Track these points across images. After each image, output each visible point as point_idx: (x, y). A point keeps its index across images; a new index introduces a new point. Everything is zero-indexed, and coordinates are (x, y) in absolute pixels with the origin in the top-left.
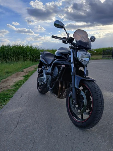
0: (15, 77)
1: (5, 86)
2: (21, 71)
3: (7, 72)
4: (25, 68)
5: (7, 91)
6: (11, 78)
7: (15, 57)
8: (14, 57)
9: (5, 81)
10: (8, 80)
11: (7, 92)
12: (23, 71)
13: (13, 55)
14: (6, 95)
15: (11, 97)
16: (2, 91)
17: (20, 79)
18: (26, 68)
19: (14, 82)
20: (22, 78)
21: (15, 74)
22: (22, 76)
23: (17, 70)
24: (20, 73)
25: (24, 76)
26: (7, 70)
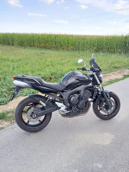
0: (117, 74)
2: (128, 69)
10: (107, 75)
17: (118, 77)
19: (111, 79)
20: (121, 77)
21: (119, 71)
22: (123, 74)
23: (126, 67)
24: (125, 70)
25: (124, 75)
26: (116, 65)
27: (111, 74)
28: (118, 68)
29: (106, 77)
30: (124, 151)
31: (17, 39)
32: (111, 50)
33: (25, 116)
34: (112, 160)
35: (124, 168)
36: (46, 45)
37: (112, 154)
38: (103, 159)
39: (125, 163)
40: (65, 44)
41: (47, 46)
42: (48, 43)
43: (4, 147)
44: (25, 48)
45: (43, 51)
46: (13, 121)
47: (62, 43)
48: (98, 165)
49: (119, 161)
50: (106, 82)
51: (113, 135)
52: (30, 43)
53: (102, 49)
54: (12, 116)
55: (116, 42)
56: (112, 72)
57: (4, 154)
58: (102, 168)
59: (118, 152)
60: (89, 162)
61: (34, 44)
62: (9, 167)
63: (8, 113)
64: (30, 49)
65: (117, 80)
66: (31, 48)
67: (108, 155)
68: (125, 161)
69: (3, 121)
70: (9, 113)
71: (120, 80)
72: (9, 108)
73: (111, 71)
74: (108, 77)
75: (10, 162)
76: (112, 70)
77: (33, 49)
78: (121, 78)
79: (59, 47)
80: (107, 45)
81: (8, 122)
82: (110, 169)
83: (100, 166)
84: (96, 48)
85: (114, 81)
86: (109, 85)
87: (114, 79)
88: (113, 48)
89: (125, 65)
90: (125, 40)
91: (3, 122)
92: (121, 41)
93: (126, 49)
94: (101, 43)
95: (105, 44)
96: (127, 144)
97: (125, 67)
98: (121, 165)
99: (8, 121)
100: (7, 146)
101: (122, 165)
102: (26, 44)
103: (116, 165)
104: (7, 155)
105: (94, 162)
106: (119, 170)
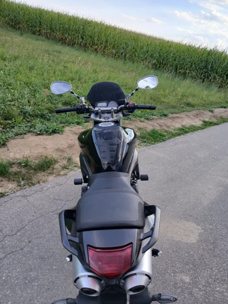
0: (192, 117)
1: (168, 125)
2: (210, 111)
3: (188, 104)
4: (222, 107)
5: (166, 131)
6: (184, 116)
7: (223, 77)
8: (221, 76)
9: (173, 118)
10: (178, 117)
11: (165, 133)
12: (212, 111)
13: (222, 71)
14: (161, 136)
15: (164, 140)
16: (160, 130)
17: (194, 124)
18: (225, 108)
19: (184, 124)
20: (198, 123)
21: (194, 112)
22: (202, 119)
23: (206, 107)
24: (205, 112)
25: (204, 122)
26: (190, 100)
27: (183, 115)
28: (193, 106)
29: (176, 120)
30: (220, 257)
31: (6, 13)
32: (181, 70)
33: (44, 175)
34: (203, 269)
35: (223, 285)
36: (64, 36)
37: (203, 259)
38: (190, 268)
39: (223, 276)
40: (100, 41)
41: (66, 38)
42: (68, 34)
43: (14, 233)
44: (22, 34)
45: (58, 47)
46: (22, 183)
47: (96, 39)
48: (184, 277)
49: (214, 273)
50: (177, 130)
51: (199, 227)
52: (32, 27)
53: (165, 64)
54: (18, 172)
55: (192, 58)
56: (184, 111)
57: (17, 247)
58: (189, 283)
59: (210, 256)
60: (169, 272)
61: (40, 30)
62: (31, 273)
63: (11, 164)
64: (32, 38)
65: (194, 129)
66: (33, 36)
67: (197, 262)
68: (223, 274)
69: (3, 179)
70: (13, 166)
71: (198, 130)
72: (12, 155)
73: (183, 109)
74: (179, 120)
75: (30, 263)
76: (183, 107)
77: (38, 39)
78: (200, 126)
79: (88, 45)
80: (175, 60)
81: (13, 182)
82: (202, 285)
83: (187, 279)
84: (156, 61)
85: (188, 129)
86: (182, 136)
87: (188, 125)
88: (184, 67)
89: (204, 102)
90: (207, 58)
91: (3, 183)
92: (201, 57)
93: (205, 73)
94: (166, 54)
95: (172, 57)
96: (223, 244)
97: (203, 106)
98: (218, 279)
99: (14, 180)
100: (19, 231)
101: (220, 280)
102: (24, 26)
103: (211, 278)
104: (22, 249)
105: (177, 273)
106: (216, 287)
